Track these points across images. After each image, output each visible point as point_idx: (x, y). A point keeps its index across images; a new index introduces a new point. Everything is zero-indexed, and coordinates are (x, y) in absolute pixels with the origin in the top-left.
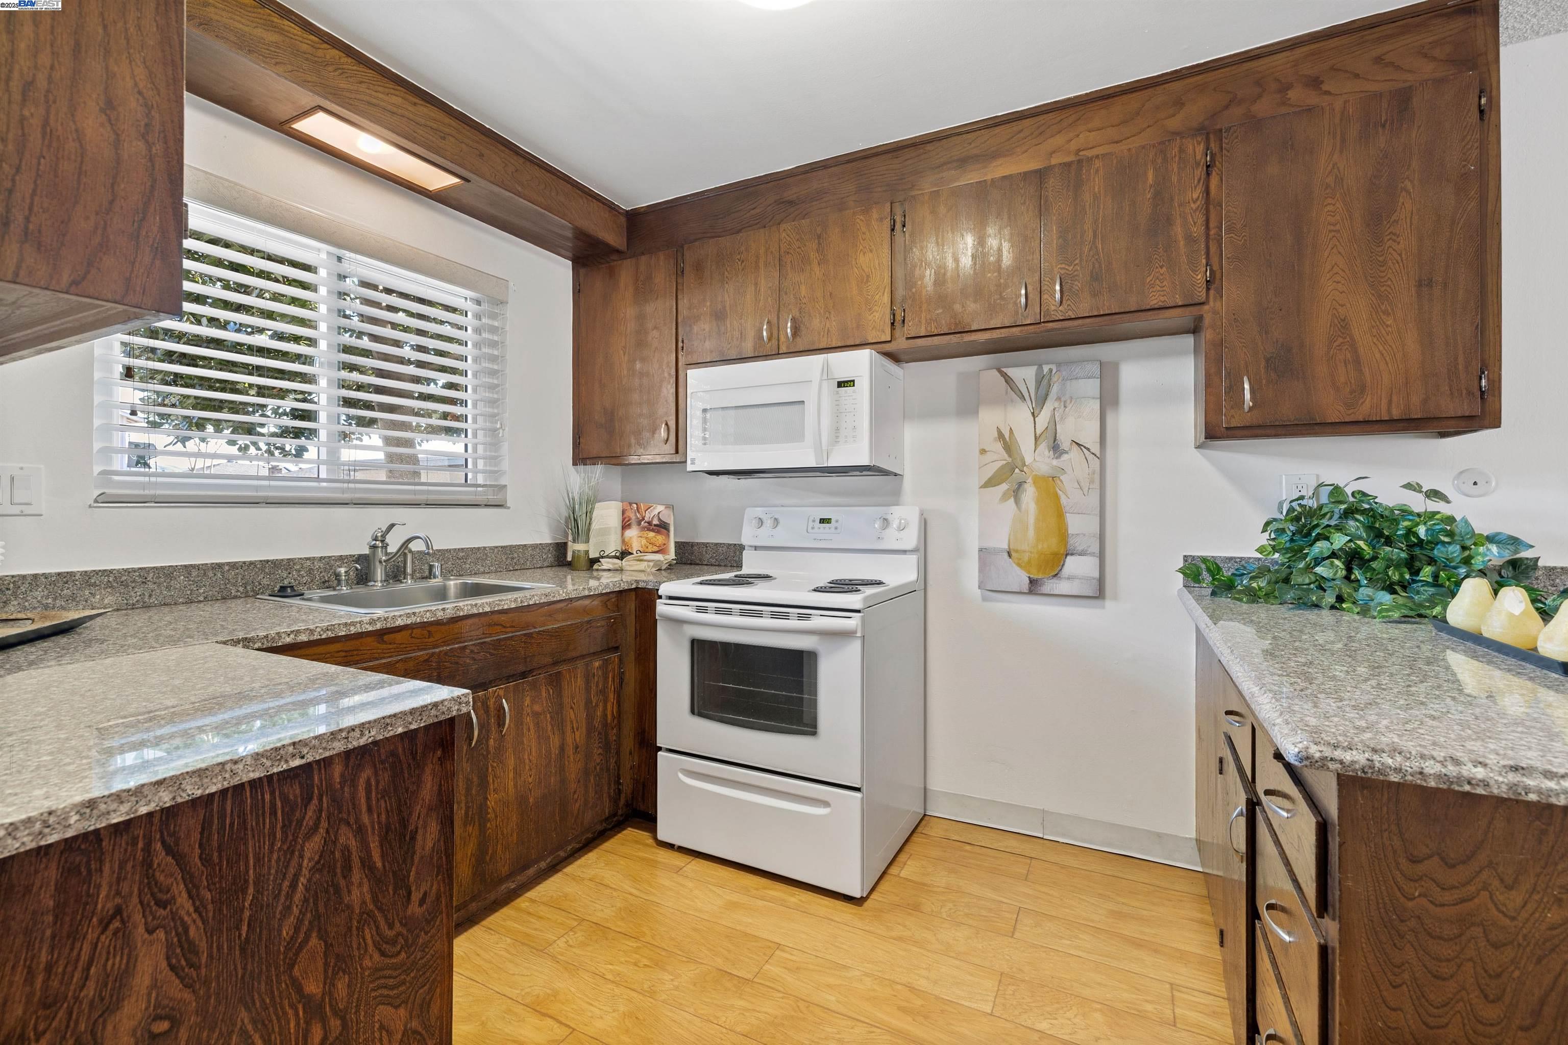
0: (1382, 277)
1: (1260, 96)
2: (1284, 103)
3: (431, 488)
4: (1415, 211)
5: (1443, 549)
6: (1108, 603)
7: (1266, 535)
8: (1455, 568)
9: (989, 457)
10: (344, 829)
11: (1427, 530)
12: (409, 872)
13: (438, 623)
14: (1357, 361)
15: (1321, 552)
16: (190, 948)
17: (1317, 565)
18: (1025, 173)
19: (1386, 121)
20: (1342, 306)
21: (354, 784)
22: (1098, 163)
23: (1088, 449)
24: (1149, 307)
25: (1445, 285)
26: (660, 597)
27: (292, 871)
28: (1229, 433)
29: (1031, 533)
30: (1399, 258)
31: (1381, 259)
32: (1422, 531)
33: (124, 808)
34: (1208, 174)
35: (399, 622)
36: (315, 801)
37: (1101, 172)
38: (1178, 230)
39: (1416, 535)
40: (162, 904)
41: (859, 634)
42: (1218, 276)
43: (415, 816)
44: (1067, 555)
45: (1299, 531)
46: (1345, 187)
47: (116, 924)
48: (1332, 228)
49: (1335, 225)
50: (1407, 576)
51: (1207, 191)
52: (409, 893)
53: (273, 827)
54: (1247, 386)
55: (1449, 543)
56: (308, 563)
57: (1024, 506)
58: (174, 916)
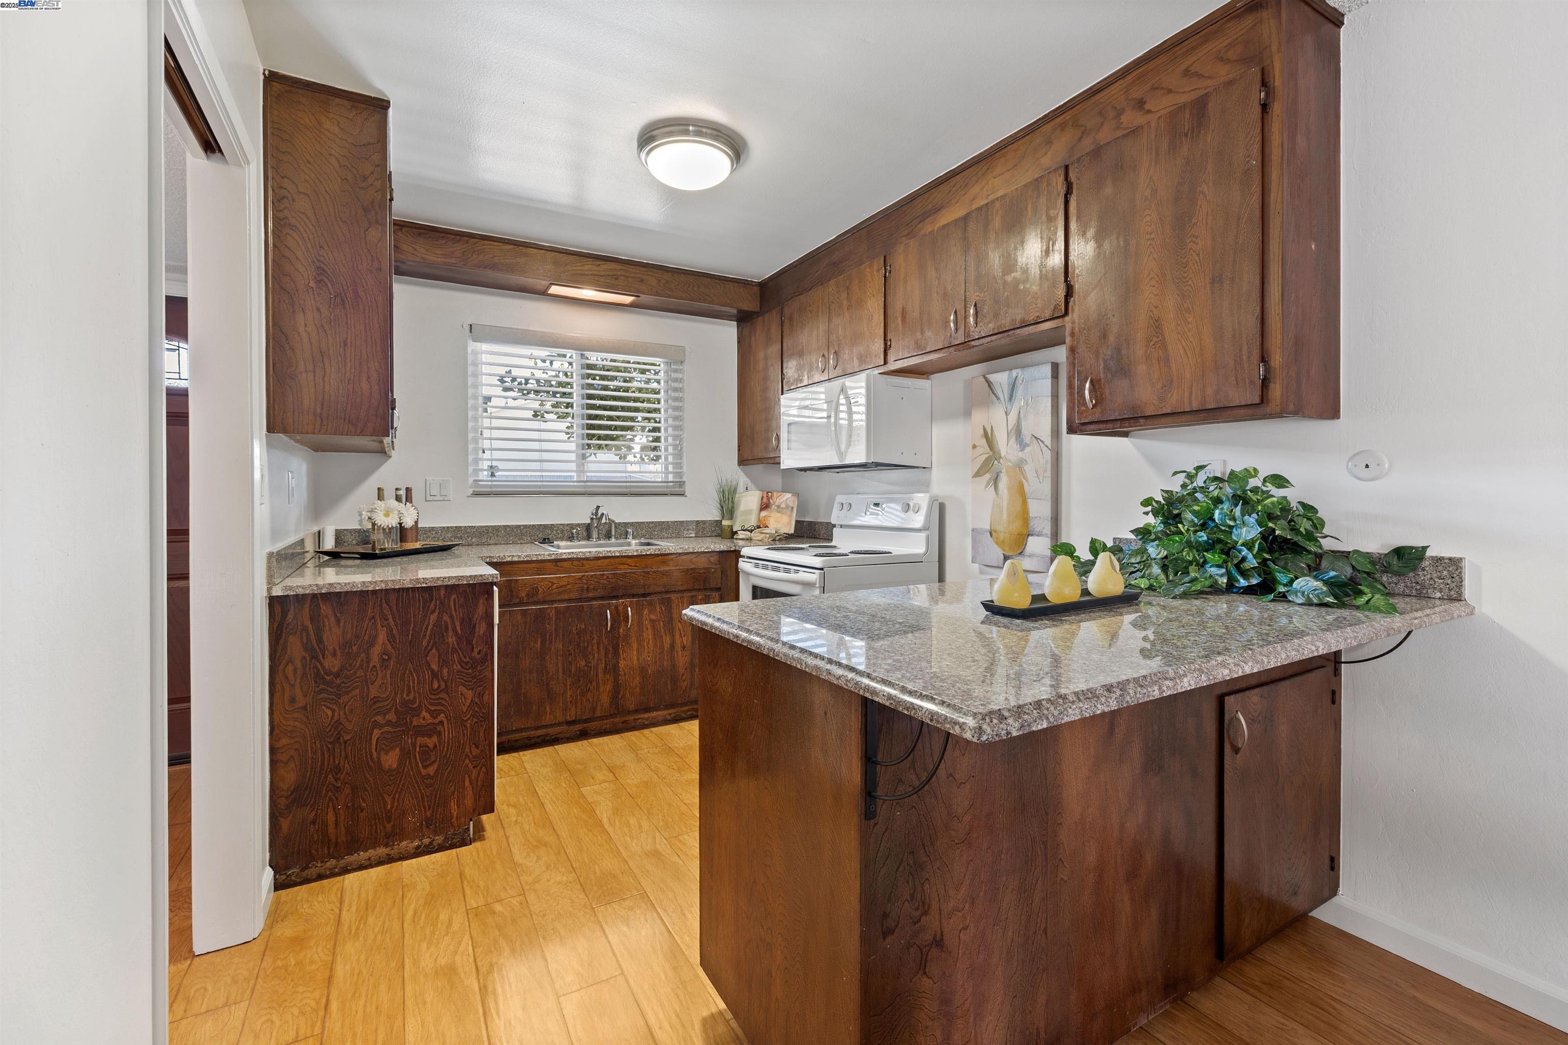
0: (1185, 278)
1: (1102, 124)
2: (1118, 128)
3: (632, 484)
4: (1210, 213)
9: (979, 450)
10: (445, 614)
12: (473, 639)
13: (587, 559)
14: (1167, 358)
16: (393, 636)
18: (956, 220)
19: (1188, 130)
20: (1156, 307)
21: (449, 600)
22: (997, 204)
23: (1043, 442)
24: (1028, 323)
25: (1232, 280)
26: (743, 557)
27: (426, 623)
29: (1005, 516)
30: (1197, 258)
31: (1184, 261)
33: (372, 586)
34: (1067, 202)
35: (564, 556)
36: (434, 601)
40: (386, 620)
41: (817, 585)
42: (1074, 290)
43: (475, 618)
44: (1029, 535)
46: (1159, 198)
47: (373, 621)
48: (1148, 237)
49: (1151, 234)
52: (473, 648)
53: (419, 606)
54: (1089, 386)
56: (561, 527)
57: (1000, 492)
58: (389, 624)
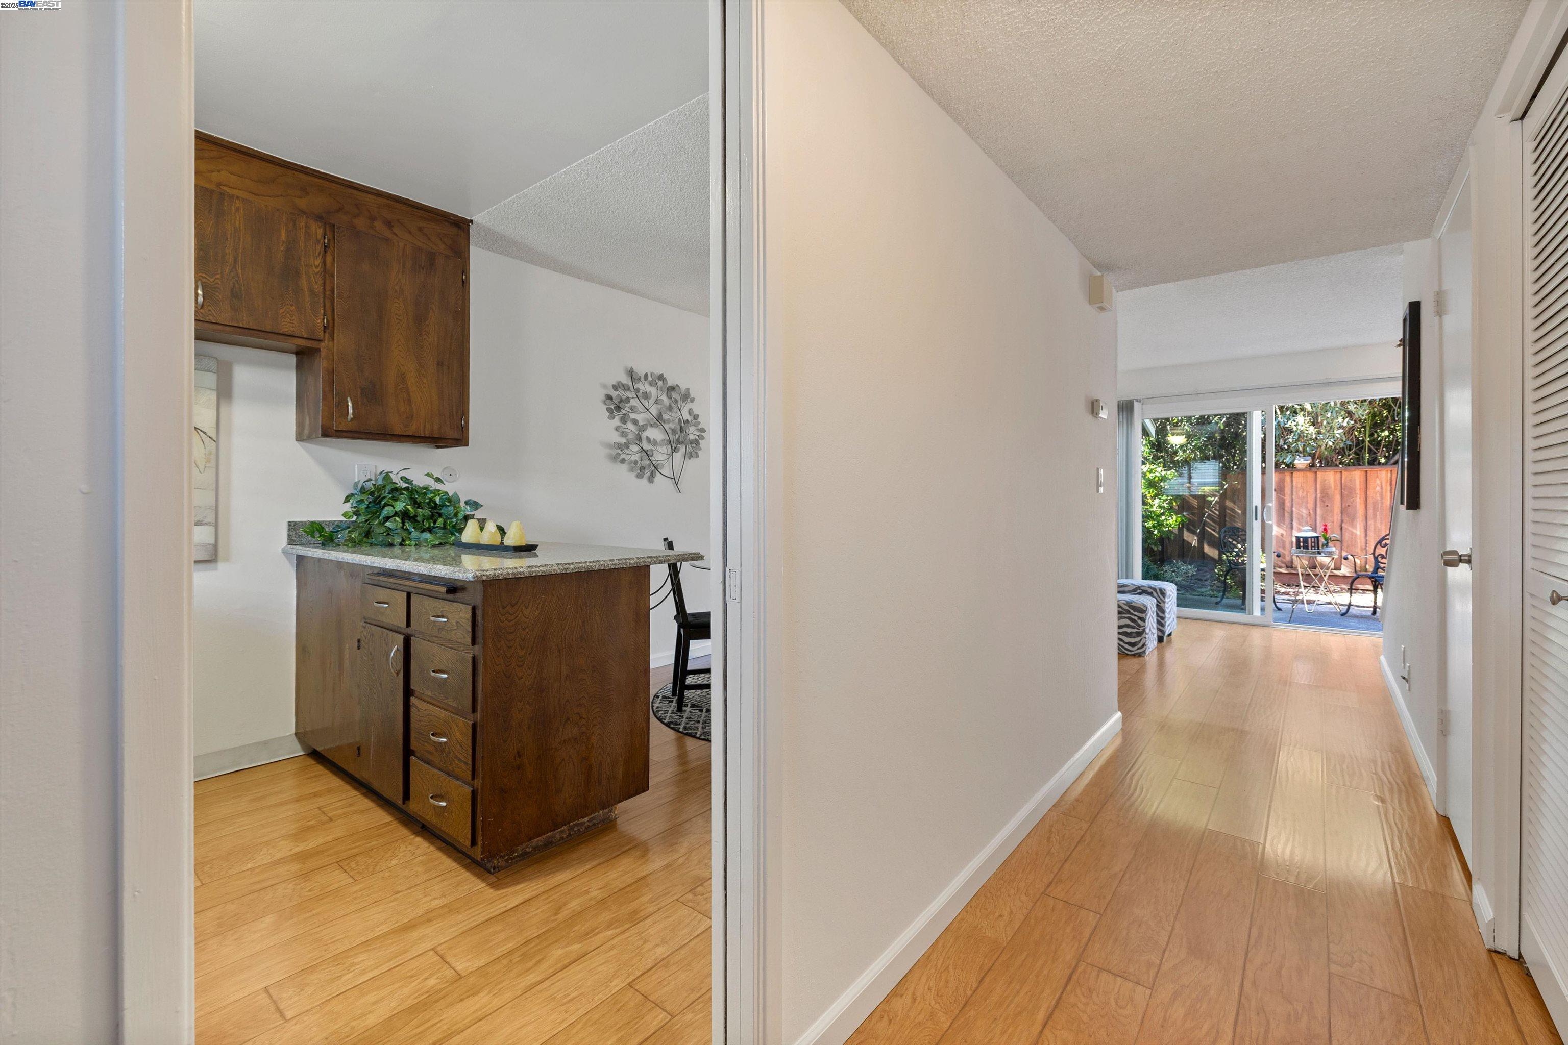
0: (421, 354)
1: (358, 216)
2: (371, 228)
4: (436, 323)
5: (446, 509)
6: (221, 566)
7: (349, 504)
8: (451, 519)
11: (440, 499)
14: (410, 401)
15: (388, 513)
17: (386, 521)
19: (424, 266)
20: (403, 365)
22: (237, 203)
23: (205, 433)
24: (281, 332)
25: (448, 367)
28: (338, 434)
30: (429, 346)
31: (421, 344)
32: (437, 499)
34: (325, 252)
37: (242, 212)
38: (304, 283)
39: (435, 502)
42: (331, 324)
45: (374, 501)
46: (404, 295)
48: (398, 317)
50: (432, 525)
51: (324, 263)
54: (350, 404)
55: (448, 506)
